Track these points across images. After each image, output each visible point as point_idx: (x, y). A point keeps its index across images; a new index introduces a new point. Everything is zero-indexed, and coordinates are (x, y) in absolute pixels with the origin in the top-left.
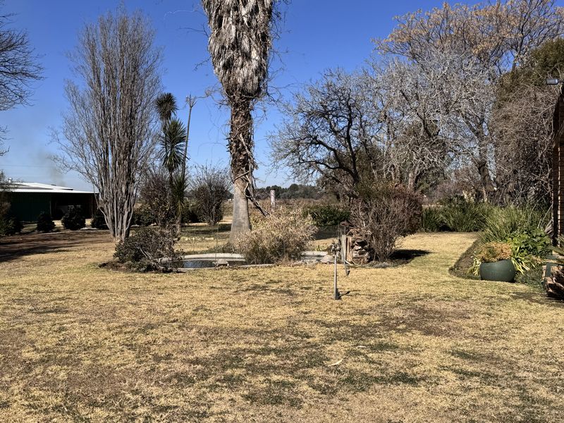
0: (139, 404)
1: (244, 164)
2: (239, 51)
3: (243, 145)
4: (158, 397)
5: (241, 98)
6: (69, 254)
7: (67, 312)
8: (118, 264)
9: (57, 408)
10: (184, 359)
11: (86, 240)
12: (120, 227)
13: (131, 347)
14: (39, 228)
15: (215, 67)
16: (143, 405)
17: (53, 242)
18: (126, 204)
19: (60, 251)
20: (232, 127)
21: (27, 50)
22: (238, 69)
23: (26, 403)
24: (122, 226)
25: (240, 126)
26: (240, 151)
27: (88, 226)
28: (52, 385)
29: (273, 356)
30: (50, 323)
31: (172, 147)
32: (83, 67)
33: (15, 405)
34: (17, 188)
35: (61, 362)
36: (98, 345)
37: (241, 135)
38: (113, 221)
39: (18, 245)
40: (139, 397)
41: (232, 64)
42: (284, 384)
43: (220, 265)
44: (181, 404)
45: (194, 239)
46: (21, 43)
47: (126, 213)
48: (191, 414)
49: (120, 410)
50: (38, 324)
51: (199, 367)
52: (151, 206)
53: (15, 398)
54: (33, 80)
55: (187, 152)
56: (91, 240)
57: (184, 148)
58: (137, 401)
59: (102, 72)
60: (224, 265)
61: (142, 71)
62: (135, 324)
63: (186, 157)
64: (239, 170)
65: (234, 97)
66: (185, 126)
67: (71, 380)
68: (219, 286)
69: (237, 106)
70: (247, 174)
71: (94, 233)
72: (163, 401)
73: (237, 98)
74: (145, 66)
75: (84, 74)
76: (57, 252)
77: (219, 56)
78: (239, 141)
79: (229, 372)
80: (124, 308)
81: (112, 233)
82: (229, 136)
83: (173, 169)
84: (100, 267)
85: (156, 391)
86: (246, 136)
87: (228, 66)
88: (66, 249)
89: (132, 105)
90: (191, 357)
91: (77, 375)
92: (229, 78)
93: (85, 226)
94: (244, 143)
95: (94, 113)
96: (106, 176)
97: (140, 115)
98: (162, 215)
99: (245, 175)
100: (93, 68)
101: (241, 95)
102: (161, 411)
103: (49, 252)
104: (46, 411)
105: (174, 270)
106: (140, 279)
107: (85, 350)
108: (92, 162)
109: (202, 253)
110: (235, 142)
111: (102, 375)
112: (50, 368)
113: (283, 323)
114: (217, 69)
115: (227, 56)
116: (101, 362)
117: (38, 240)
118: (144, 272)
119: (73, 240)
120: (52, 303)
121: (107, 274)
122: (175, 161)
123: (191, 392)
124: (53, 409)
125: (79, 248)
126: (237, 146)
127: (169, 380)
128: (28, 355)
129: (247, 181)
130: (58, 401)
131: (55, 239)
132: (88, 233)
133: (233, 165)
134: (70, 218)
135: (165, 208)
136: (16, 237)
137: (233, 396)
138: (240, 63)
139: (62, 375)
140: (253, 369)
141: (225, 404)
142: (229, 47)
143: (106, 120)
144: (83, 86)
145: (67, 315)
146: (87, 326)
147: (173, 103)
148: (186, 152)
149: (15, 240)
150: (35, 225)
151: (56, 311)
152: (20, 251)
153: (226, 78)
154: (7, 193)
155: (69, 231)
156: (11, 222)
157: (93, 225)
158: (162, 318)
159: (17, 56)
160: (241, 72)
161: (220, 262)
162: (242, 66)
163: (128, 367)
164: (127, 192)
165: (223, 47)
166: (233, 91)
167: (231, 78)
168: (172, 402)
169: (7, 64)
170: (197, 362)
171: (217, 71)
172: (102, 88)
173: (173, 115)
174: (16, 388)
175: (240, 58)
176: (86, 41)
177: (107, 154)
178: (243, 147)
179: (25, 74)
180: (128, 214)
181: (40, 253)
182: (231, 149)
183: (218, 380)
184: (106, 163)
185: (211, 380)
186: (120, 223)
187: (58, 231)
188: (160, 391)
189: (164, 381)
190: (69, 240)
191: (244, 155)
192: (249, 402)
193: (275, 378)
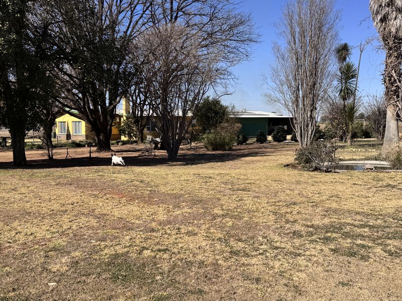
0: (264, 244)
1: (395, 93)
2: (394, 7)
3: (394, 79)
4: (276, 242)
5: (394, 43)
6: (269, 157)
7: (249, 191)
8: (296, 165)
9: (220, 239)
10: (304, 224)
11: (285, 149)
12: (306, 140)
13: (275, 213)
14: (257, 141)
15: (375, 21)
16: (266, 244)
17: (264, 150)
18: (310, 125)
19: (265, 155)
20: (386, 65)
21: (251, 24)
22: (392, 20)
23: (206, 235)
24: (307, 140)
25: (393, 64)
26: (392, 84)
27: (288, 140)
28: (222, 228)
29: (366, 230)
30: (236, 196)
31: (346, 82)
32: (285, 32)
33: (200, 235)
34: (242, 115)
35: (231, 217)
36: (257, 210)
37: (393, 71)
38: (301, 136)
39: (243, 151)
40: (265, 240)
41: (388, 18)
42: (363, 246)
43: (367, 169)
44: (288, 247)
45: (359, 150)
46: (248, 20)
47: (310, 131)
48: (291, 253)
49: (252, 245)
50: (229, 196)
51: (311, 229)
52: (332, 125)
53: (201, 232)
54: (255, 43)
55: (358, 85)
56: (287, 149)
57: (355, 83)
58: (263, 242)
59: (297, 33)
60: (370, 169)
61: (325, 30)
62: (285, 201)
63: (356, 89)
64: (391, 98)
65: (388, 43)
66: (355, 67)
67: (233, 227)
68: (360, 183)
69: (390, 49)
70: (398, 101)
71: (292, 145)
72: (278, 244)
73: (391, 43)
74: (327, 26)
75: (285, 36)
76: (263, 156)
77: (377, 13)
78: (392, 76)
79: (329, 234)
80: (284, 191)
81: (300, 144)
82: (384, 73)
83: (346, 99)
84: (285, 166)
85: (277, 238)
86: (398, 72)
87: (384, 19)
88: (268, 154)
89: (316, 55)
90: (309, 223)
91: (238, 224)
92: (385, 29)
93: (286, 140)
94: (396, 78)
95: (291, 63)
96: (297, 106)
97: (323, 60)
98: (340, 133)
99: (396, 102)
100: (291, 31)
101: (394, 40)
102: (275, 249)
103: (258, 156)
104: (213, 240)
105: (333, 171)
106: (306, 175)
107: (248, 212)
108: (288, 96)
109: (359, 160)
110: (389, 77)
111: (251, 226)
112: (225, 219)
113: (391, 211)
114: (375, 23)
115: (383, 12)
116: (254, 219)
117: (255, 149)
118: (312, 171)
119: (276, 149)
120: (243, 185)
121: (286, 171)
122: (347, 93)
123: (297, 242)
124: (217, 240)
125: (277, 154)
126: (390, 80)
127: (288, 234)
128: (217, 212)
129: (398, 106)
130: (222, 236)
131: (265, 148)
132: (287, 145)
133: (387, 94)
134: (277, 134)
135: (343, 127)
136: (243, 146)
137: (323, 248)
138: (394, 16)
139: (230, 224)
140: (346, 235)
141: (316, 251)
142: (385, 5)
143: (298, 67)
144: (284, 44)
145: (249, 193)
146: (256, 199)
147: (347, 50)
148: (356, 86)
149: (242, 148)
150: (255, 140)
151: (243, 190)
152: (243, 154)
153: (382, 29)
154: (236, 118)
155: (276, 143)
156: (241, 137)
157: (292, 139)
158: (304, 199)
159: (245, 29)
160: (395, 23)
161: (368, 166)
162: (395, 18)
163: (268, 224)
164: (311, 116)
165: (380, 6)
166: (388, 38)
167: (387, 28)
168: (283, 245)
169: (239, 35)
170: (312, 226)
171: (376, 24)
172: (297, 45)
173: (348, 59)
174: (203, 227)
175: (394, 13)
176: (287, 14)
177: (299, 90)
178: (395, 80)
179: (250, 40)
180: (312, 131)
181: (253, 156)
182: (385, 82)
183: (319, 238)
184: (297, 97)
185: (314, 237)
186: (306, 138)
187: (270, 142)
188: (279, 239)
189: (284, 234)
190: (274, 149)
191: (396, 86)
192: (332, 253)
193: (359, 242)
